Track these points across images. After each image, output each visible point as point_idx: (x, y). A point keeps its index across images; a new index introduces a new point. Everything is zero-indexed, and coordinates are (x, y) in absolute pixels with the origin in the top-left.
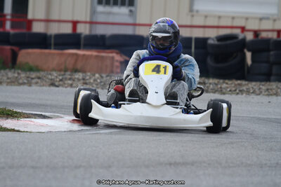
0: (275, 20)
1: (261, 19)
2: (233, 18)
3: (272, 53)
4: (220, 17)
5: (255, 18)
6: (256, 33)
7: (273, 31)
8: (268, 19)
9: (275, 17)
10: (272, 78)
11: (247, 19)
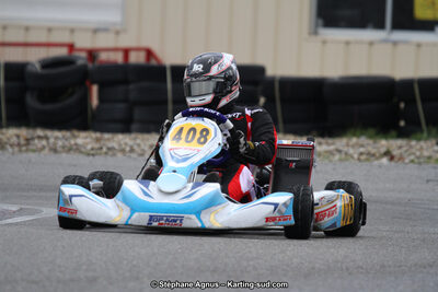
0: (117, 33)
1: (96, 31)
2: (50, 30)
3: (131, 87)
4: (27, 29)
5: (86, 30)
6: (92, 54)
7: (115, 50)
8: (106, 30)
9: (118, 27)
10: (134, 126)
11: (72, 31)
